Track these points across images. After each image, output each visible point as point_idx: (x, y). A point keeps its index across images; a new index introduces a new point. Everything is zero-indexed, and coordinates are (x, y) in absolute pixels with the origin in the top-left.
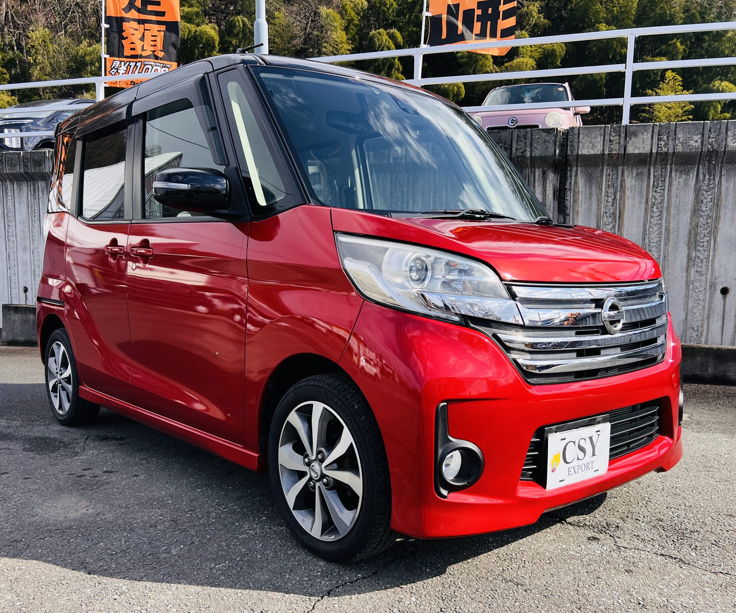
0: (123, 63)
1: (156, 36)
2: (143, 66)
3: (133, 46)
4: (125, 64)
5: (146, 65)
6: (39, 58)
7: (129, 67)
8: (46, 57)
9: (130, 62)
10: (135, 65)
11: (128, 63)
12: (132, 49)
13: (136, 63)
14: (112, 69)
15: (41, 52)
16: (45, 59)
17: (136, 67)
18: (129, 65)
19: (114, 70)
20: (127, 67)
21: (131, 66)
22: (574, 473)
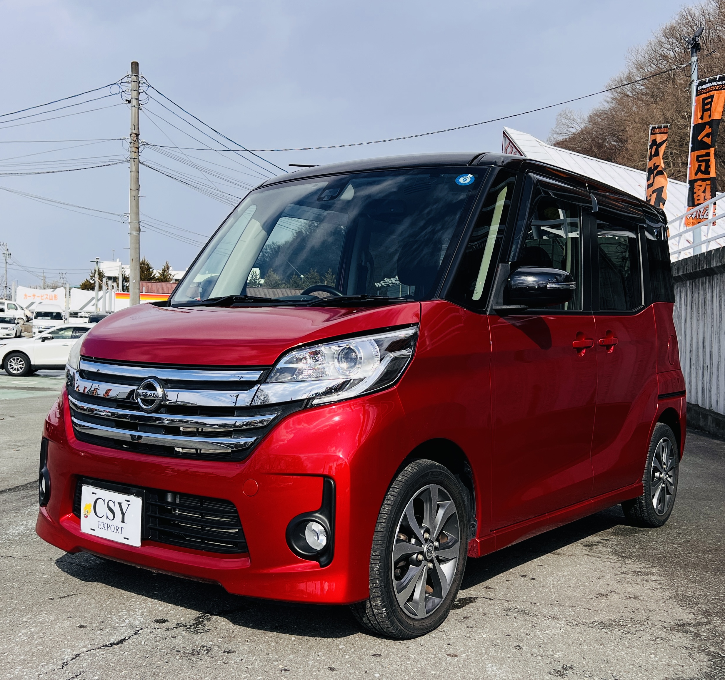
22: (104, 528)
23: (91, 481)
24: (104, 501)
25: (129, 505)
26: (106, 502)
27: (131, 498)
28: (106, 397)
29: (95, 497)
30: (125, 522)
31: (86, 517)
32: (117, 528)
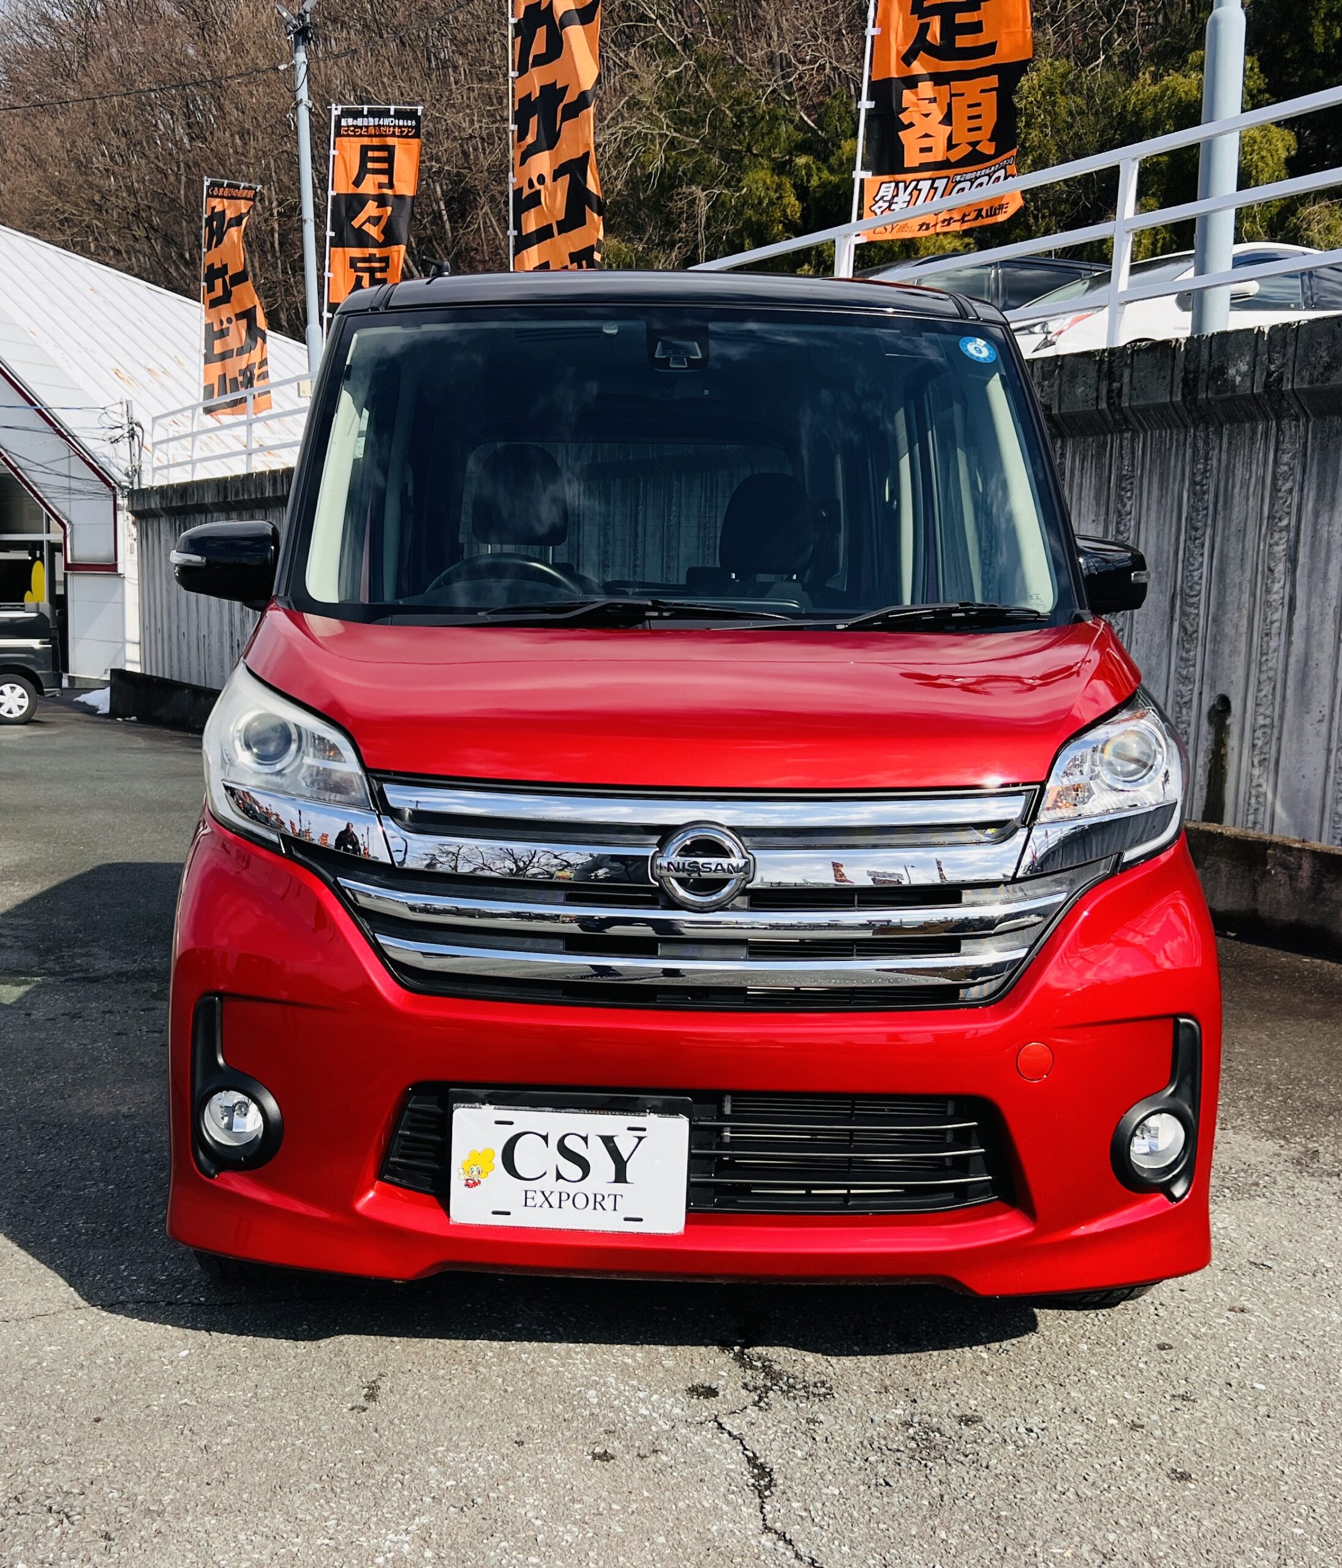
0: (901, 185)
1: (979, 105)
2: (951, 185)
3: (926, 143)
4: (906, 188)
5: (960, 182)
6: (1033, 135)
7: (915, 193)
8: (1048, 131)
9: (918, 181)
10: (932, 187)
11: (914, 184)
12: (923, 150)
13: (934, 180)
14: (877, 202)
15: (1039, 120)
16: (1047, 135)
17: (932, 191)
18: (915, 188)
19: (881, 203)
20: (911, 194)
21: (920, 190)
22: (546, 1204)
23: (482, 1092)
24: (545, 1138)
25: (640, 1139)
26: (553, 1142)
27: (650, 1120)
28: (521, 878)
29: (509, 1132)
30: (628, 1179)
31: (471, 1184)
32: (599, 1198)
